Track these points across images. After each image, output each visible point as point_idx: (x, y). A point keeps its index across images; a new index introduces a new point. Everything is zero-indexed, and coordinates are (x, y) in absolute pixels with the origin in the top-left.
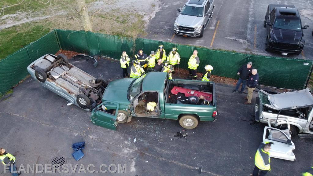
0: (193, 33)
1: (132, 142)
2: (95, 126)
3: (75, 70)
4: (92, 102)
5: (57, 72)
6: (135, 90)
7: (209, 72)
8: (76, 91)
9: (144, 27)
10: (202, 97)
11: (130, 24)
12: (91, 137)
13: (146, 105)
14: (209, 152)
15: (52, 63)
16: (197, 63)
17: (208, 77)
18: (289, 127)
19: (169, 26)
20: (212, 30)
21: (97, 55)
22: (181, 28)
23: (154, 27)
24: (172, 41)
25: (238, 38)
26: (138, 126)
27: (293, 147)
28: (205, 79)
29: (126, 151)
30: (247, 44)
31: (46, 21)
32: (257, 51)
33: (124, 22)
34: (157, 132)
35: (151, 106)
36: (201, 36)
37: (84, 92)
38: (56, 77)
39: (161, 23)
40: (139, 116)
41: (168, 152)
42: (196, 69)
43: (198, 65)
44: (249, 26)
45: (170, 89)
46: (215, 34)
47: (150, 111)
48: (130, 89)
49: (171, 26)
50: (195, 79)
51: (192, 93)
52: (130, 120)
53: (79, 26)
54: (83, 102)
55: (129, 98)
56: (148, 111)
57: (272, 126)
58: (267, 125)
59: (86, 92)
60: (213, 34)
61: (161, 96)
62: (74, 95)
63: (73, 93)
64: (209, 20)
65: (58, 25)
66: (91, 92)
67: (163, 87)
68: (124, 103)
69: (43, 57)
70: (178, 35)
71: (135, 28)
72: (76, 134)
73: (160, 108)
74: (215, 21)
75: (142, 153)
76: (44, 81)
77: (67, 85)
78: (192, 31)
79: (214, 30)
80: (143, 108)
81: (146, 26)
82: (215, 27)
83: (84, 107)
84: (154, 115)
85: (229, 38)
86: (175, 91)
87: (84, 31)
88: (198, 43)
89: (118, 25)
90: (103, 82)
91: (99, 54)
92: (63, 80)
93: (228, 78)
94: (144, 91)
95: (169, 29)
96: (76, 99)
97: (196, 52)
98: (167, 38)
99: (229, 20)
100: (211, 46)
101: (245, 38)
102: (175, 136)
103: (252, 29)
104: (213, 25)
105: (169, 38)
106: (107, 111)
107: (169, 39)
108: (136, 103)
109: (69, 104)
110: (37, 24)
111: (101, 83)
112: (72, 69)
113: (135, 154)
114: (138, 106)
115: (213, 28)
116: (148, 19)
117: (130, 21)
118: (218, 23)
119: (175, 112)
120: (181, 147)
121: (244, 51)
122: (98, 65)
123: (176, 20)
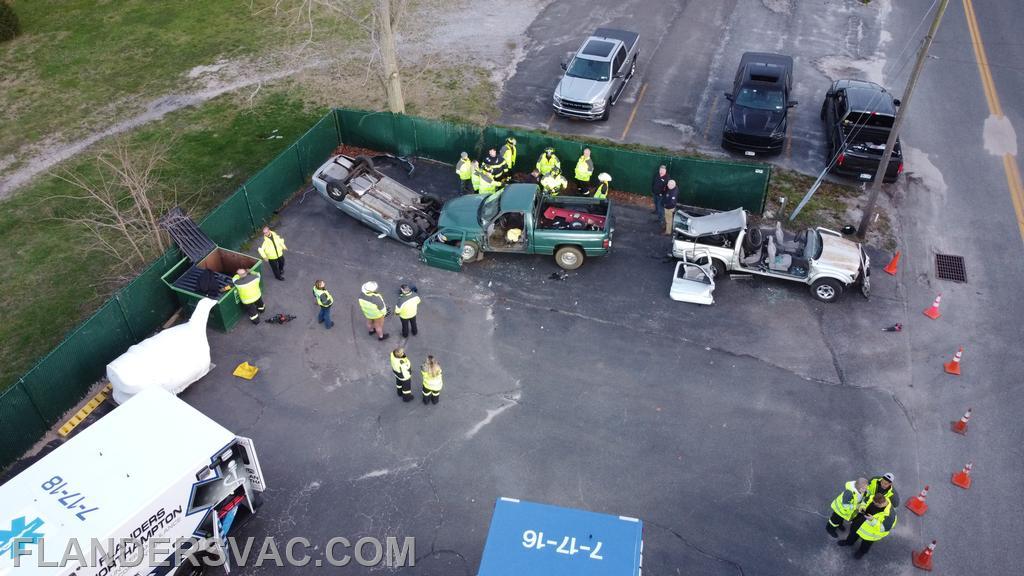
0: (589, 113)
1: (486, 286)
2: (427, 267)
3: (386, 181)
4: (420, 232)
5: (361, 185)
6: (488, 211)
7: (605, 184)
8: (394, 214)
9: (493, 97)
10: (590, 221)
11: (466, 91)
12: (424, 281)
13: (505, 234)
14: (597, 296)
15: (349, 170)
16: (589, 170)
17: (603, 192)
18: (710, 262)
19: (544, 96)
20: (629, 104)
21: (411, 156)
22: (567, 103)
23: (515, 99)
24: (550, 129)
25: (677, 123)
26: (493, 266)
27: (712, 287)
28: (599, 195)
29: (478, 297)
30: (692, 133)
31: (289, 82)
32: (708, 147)
33: (452, 86)
34: (522, 274)
35: (513, 235)
36: (605, 118)
37: (406, 217)
38: (361, 193)
39: (529, 88)
40: (496, 250)
41: (538, 297)
42: (588, 179)
43: (590, 173)
44: (705, 97)
45: (542, 212)
46: (634, 112)
47: (513, 243)
48: (481, 211)
49: (548, 96)
50: (586, 196)
51: (577, 216)
52: (481, 257)
53: (361, 96)
54: (407, 231)
55: (480, 222)
56: (509, 243)
57: (689, 260)
58: (682, 260)
59: (407, 216)
60: (630, 114)
61: (529, 220)
62: (392, 221)
63: (389, 217)
64: (624, 83)
65: (318, 92)
66: (416, 216)
67: (532, 205)
68: (475, 230)
69: (332, 159)
70: (561, 117)
71: (476, 101)
72: (401, 278)
73: (527, 236)
74: (638, 85)
75: (501, 298)
76: (341, 199)
77: (378, 204)
78: (587, 109)
79: (634, 104)
80: (501, 238)
81: (498, 95)
82: (637, 98)
83: (408, 239)
84: (517, 249)
85: (659, 121)
86: (550, 213)
87: (391, 113)
88: (598, 133)
89: (442, 92)
90: (435, 201)
91: (415, 154)
92: (372, 198)
93: (643, 195)
94: (503, 211)
95: (545, 102)
96: (394, 227)
97: (587, 152)
98: (541, 121)
99: (667, 82)
100: (622, 139)
101: (691, 122)
102: (550, 278)
103: (708, 104)
104: (633, 94)
105: (545, 122)
106: (446, 242)
107: (543, 125)
108: (491, 229)
109: (380, 237)
110: (273, 90)
111: (430, 203)
112: (382, 179)
113: (491, 300)
114: (494, 237)
115: (631, 100)
116: (501, 78)
117: (464, 83)
118: (644, 88)
119: (550, 242)
120: (557, 291)
121: (683, 148)
122: (416, 174)
123: (558, 89)
